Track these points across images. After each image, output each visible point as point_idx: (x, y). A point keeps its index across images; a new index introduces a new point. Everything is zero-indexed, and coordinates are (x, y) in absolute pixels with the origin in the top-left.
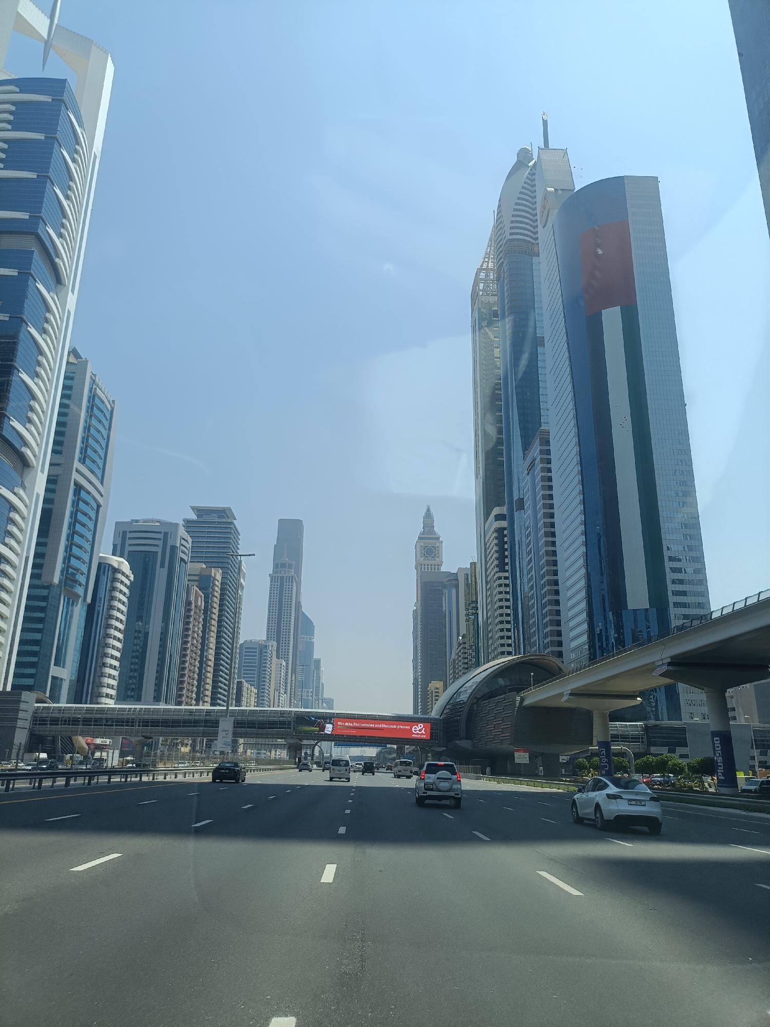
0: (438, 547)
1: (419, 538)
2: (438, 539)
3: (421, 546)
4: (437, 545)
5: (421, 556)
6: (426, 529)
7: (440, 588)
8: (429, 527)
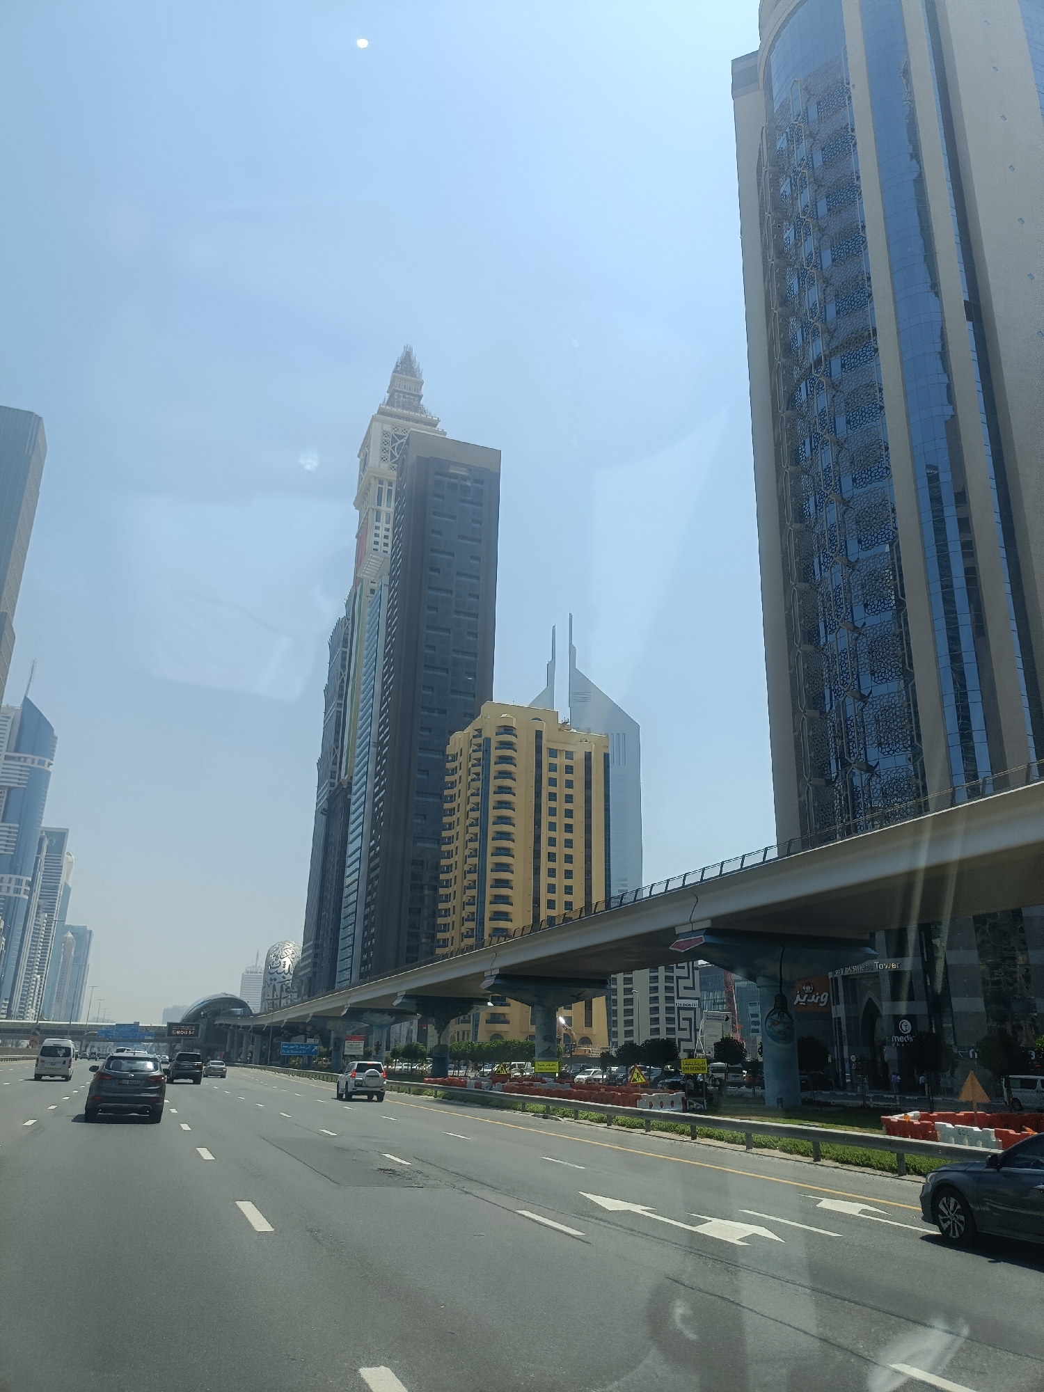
1: (381, 412)
3: (385, 434)
5: (383, 459)
6: (399, 397)
7: (469, 484)
8: (407, 396)
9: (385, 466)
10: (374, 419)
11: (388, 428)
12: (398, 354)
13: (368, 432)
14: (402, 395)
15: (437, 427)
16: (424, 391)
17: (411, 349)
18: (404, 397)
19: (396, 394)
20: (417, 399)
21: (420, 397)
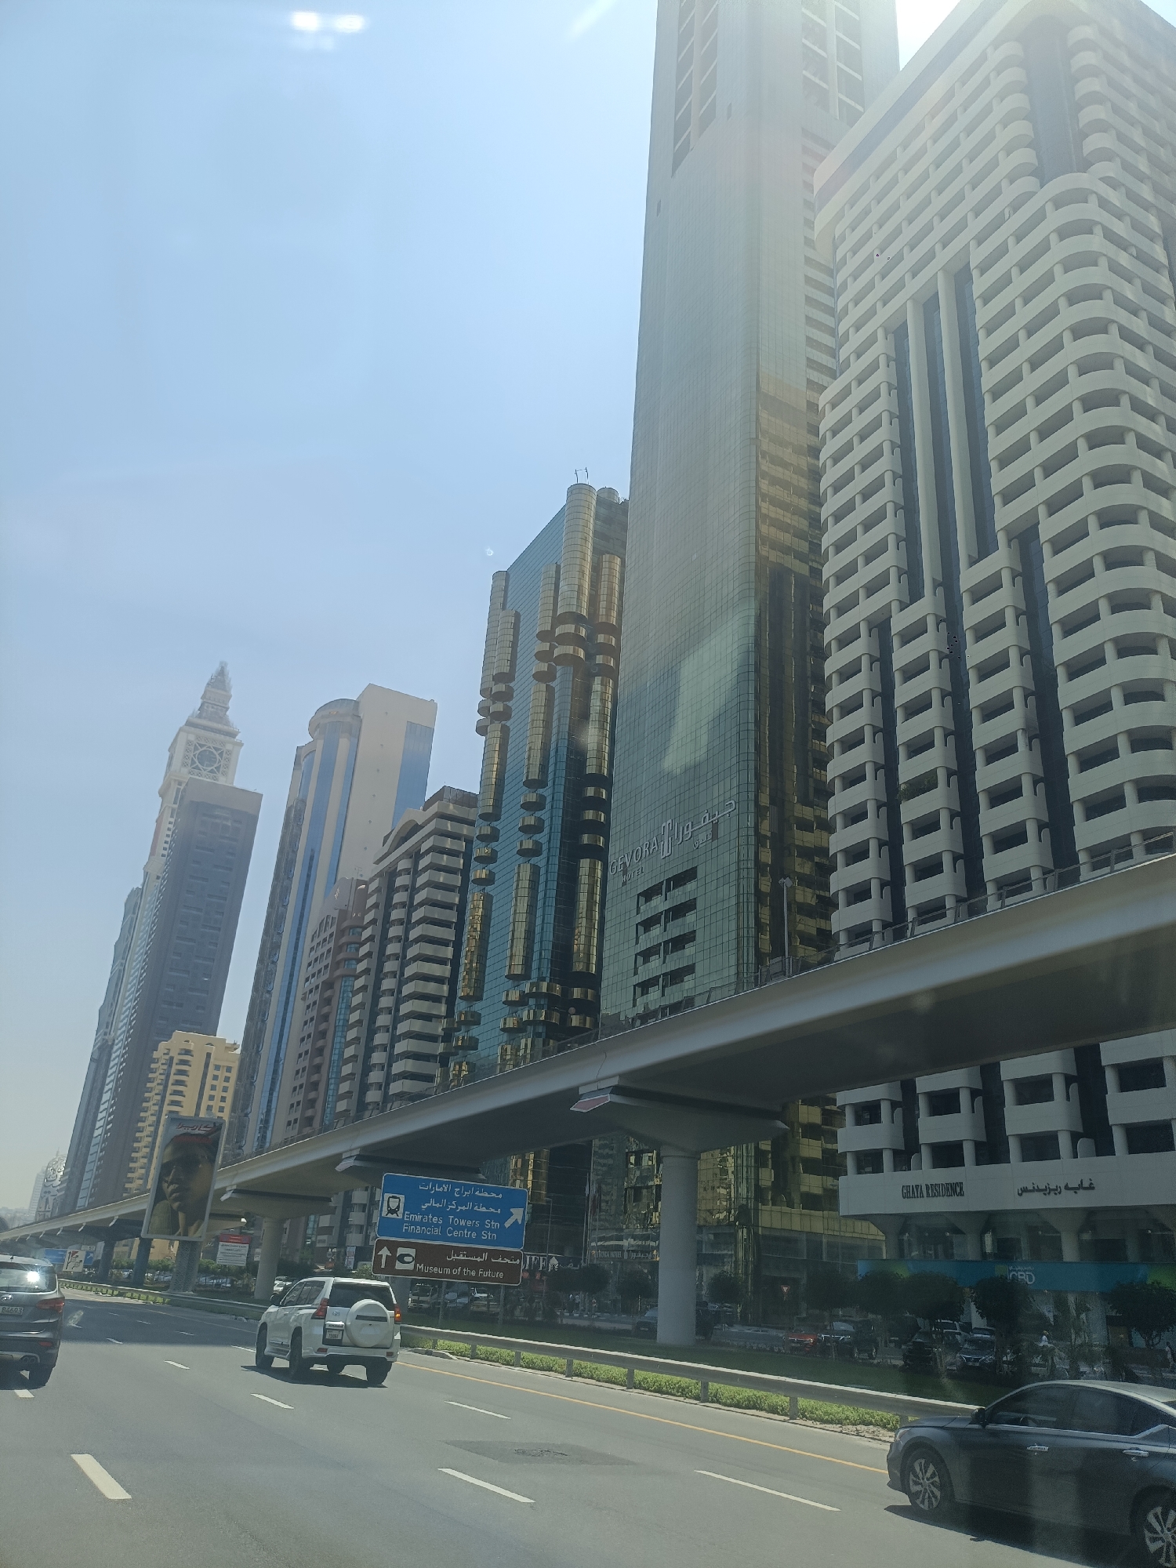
0: (229, 752)
1: (189, 723)
2: (233, 735)
3: (189, 743)
4: (229, 747)
5: (184, 765)
6: (207, 707)
7: (229, 824)
8: (215, 707)
9: (185, 770)
10: (181, 730)
11: (192, 738)
12: (212, 670)
13: (175, 740)
14: (210, 706)
15: (237, 738)
16: (230, 704)
17: (226, 664)
18: (213, 708)
19: (206, 704)
20: (224, 709)
21: (227, 709)
